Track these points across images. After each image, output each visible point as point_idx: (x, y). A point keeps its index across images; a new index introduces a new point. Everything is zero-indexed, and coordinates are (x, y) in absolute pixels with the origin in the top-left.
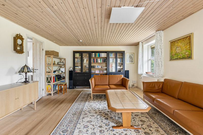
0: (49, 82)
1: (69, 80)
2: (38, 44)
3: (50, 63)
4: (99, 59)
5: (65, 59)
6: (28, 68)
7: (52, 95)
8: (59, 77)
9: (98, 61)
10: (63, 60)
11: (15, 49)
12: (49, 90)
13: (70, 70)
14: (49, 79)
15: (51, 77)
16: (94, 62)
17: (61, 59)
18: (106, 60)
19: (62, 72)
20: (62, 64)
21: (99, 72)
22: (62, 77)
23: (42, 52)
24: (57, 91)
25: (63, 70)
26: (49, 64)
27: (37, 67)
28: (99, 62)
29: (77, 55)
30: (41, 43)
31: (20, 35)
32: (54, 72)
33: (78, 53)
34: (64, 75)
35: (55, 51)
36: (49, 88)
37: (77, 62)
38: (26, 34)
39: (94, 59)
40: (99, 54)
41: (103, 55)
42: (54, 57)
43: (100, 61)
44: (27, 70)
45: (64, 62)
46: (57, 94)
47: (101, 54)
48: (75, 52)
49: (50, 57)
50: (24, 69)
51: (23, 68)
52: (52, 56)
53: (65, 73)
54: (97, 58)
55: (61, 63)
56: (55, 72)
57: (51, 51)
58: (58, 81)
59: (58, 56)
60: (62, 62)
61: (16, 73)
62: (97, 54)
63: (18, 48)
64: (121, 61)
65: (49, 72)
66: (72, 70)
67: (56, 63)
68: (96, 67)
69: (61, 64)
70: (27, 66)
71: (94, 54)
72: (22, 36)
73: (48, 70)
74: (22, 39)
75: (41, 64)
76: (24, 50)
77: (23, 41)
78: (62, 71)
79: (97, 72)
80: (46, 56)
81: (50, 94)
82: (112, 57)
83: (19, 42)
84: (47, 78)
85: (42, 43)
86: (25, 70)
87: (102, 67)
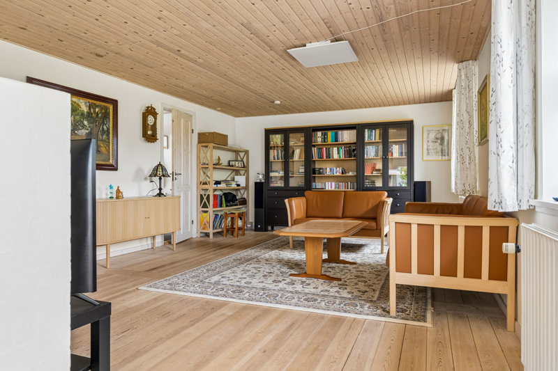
0: (205, 206)
1: (255, 207)
2: (182, 120)
3: (207, 162)
4: (335, 149)
5: (247, 152)
6: (163, 169)
7: (211, 236)
8: (230, 198)
9: (331, 156)
10: (242, 154)
11: (145, 135)
12: (205, 224)
13: (258, 181)
14: (205, 199)
15: (209, 195)
16: (321, 156)
17: (237, 152)
18: (355, 152)
19: (238, 185)
20: (239, 164)
21: (335, 187)
22: (237, 200)
23: (191, 136)
24: (223, 232)
25: (241, 180)
26: (204, 164)
27: (180, 169)
28: (336, 156)
29: (275, 140)
30: (189, 117)
31: (151, 107)
32: (215, 184)
33: (278, 134)
34: (245, 196)
35: (217, 133)
36: (205, 221)
37: (276, 157)
38: (162, 103)
39: (320, 150)
40: (334, 134)
41: (347, 137)
42: (214, 148)
43: (338, 153)
44: (161, 173)
45: (245, 160)
46: (223, 236)
47: (340, 132)
48: (269, 133)
49: (207, 147)
50: (157, 171)
51: (156, 169)
52: (211, 145)
53: (246, 188)
54: (329, 146)
55: (237, 162)
56: (217, 183)
57: (209, 133)
58: (227, 206)
59: (226, 144)
60: (239, 159)
61: (146, 179)
62: (330, 134)
63: (149, 132)
64: (402, 153)
65: (205, 183)
66: (263, 181)
67: (224, 162)
68: (328, 173)
69: (237, 165)
70: (161, 165)
71: (319, 134)
72: (154, 109)
73: (203, 178)
74: (155, 114)
75: (187, 162)
76: (158, 136)
77: (156, 119)
78: (238, 183)
79: (330, 186)
80: (200, 145)
81: (207, 235)
82: (373, 140)
83: (151, 120)
84: (201, 195)
85: (191, 116)
86: (158, 173)
87: (342, 173)
